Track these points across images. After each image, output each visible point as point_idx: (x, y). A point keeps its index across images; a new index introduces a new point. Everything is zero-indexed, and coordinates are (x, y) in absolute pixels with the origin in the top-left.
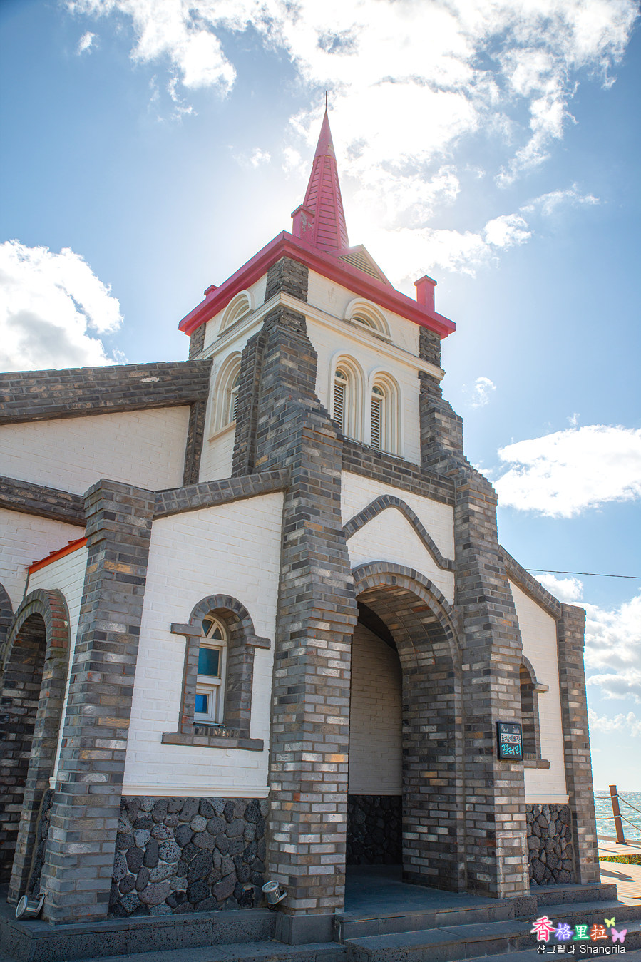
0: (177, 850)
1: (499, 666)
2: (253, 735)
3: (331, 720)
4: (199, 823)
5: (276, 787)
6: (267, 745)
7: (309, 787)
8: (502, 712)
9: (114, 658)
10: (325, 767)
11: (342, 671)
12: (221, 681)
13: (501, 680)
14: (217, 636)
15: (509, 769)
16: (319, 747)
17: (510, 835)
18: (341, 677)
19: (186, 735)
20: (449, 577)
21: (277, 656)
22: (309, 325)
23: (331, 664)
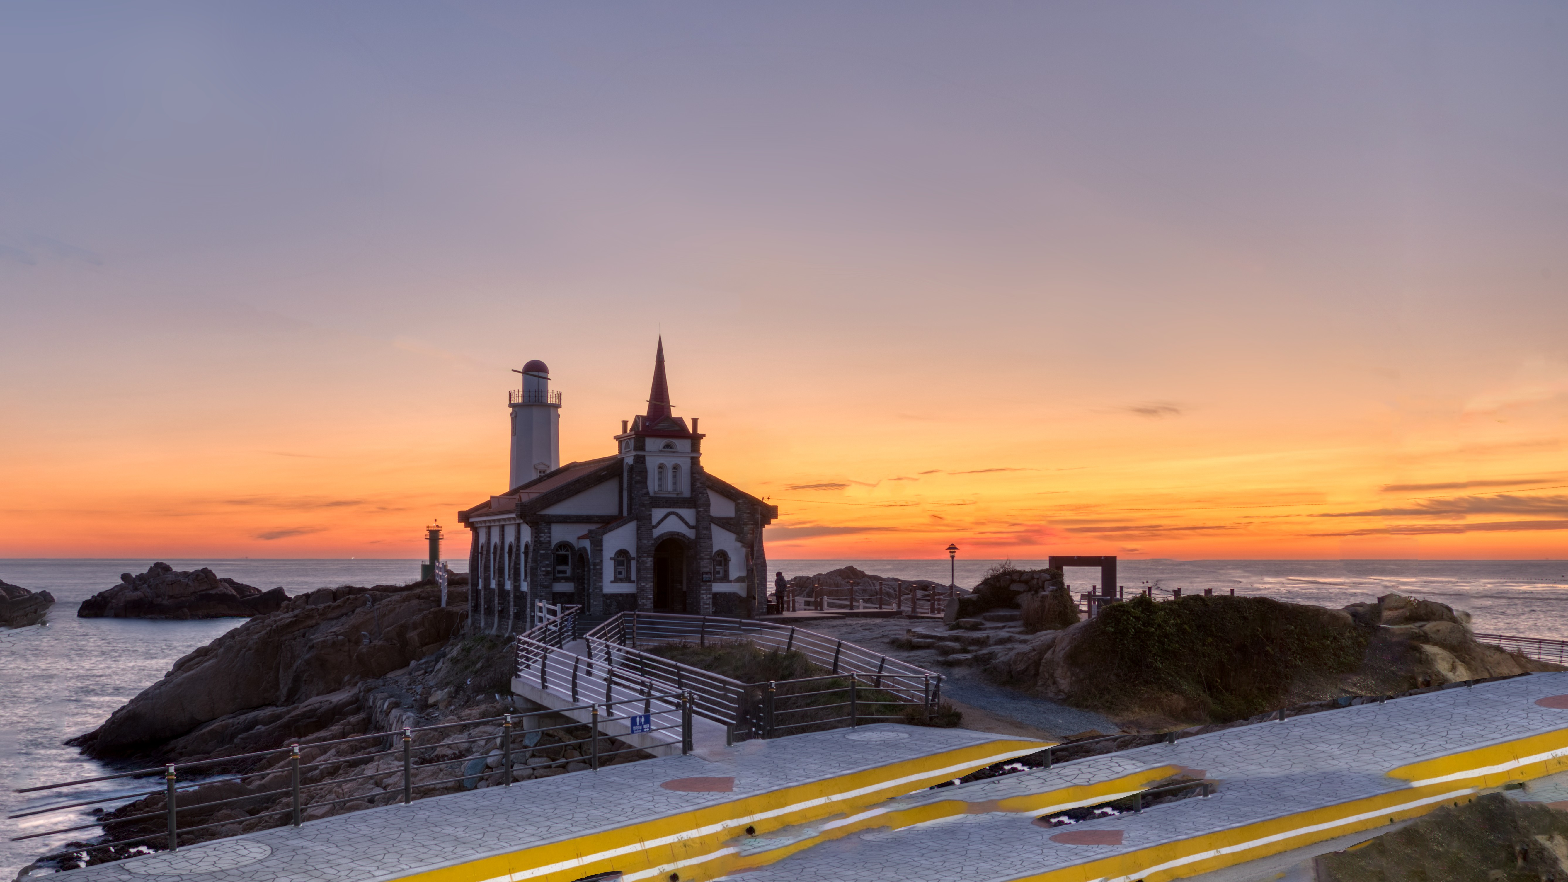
1: (704, 557)
2: (631, 580)
5: (638, 590)
6: (635, 582)
8: (703, 569)
10: (644, 586)
12: (622, 568)
13: (705, 561)
14: (619, 557)
16: (643, 582)
17: (703, 600)
18: (650, 566)
19: (616, 580)
20: (694, 531)
21: (638, 561)
22: (647, 458)
23: (648, 563)
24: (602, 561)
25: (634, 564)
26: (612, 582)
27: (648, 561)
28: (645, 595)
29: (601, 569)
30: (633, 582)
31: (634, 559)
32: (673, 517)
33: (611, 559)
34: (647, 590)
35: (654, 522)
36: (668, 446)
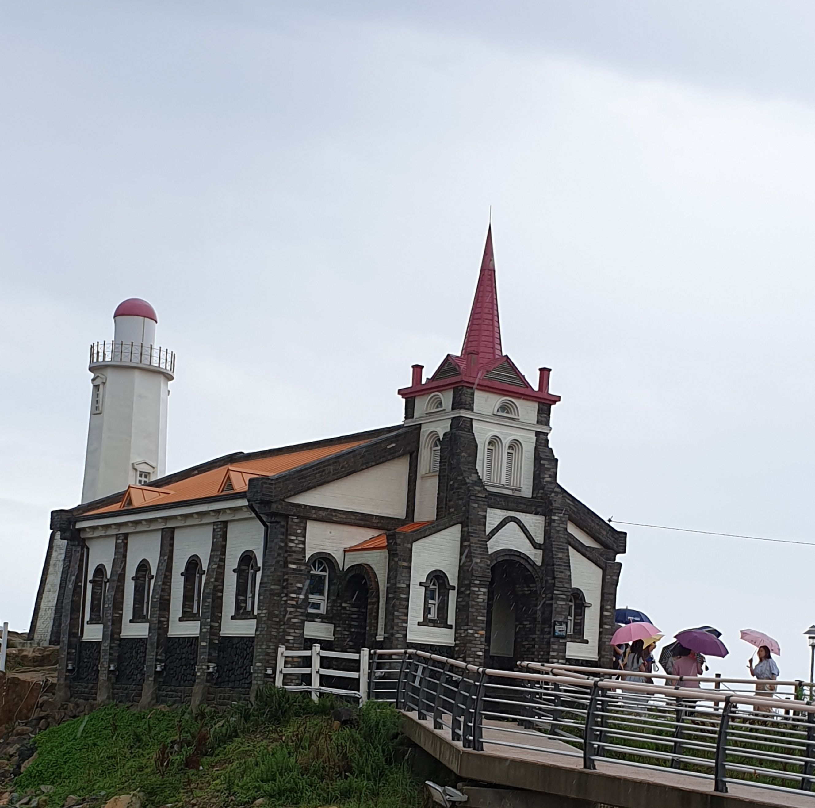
2: (449, 623)
3: (480, 618)
5: (457, 642)
6: (454, 627)
7: (470, 642)
8: (558, 616)
9: (403, 596)
10: (476, 635)
11: (484, 599)
12: (436, 602)
13: (559, 602)
14: (434, 584)
15: (559, 641)
16: (474, 628)
18: (483, 602)
19: (426, 622)
20: (540, 552)
21: (458, 593)
22: (474, 423)
23: (480, 597)
24: (409, 586)
25: (453, 595)
26: (419, 624)
27: (480, 593)
28: (472, 649)
29: (407, 600)
30: (450, 627)
31: (453, 588)
32: (512, 525)
33: (421, 584)
34: (475, 642)
35: (488, 530)
36: (503, 408)
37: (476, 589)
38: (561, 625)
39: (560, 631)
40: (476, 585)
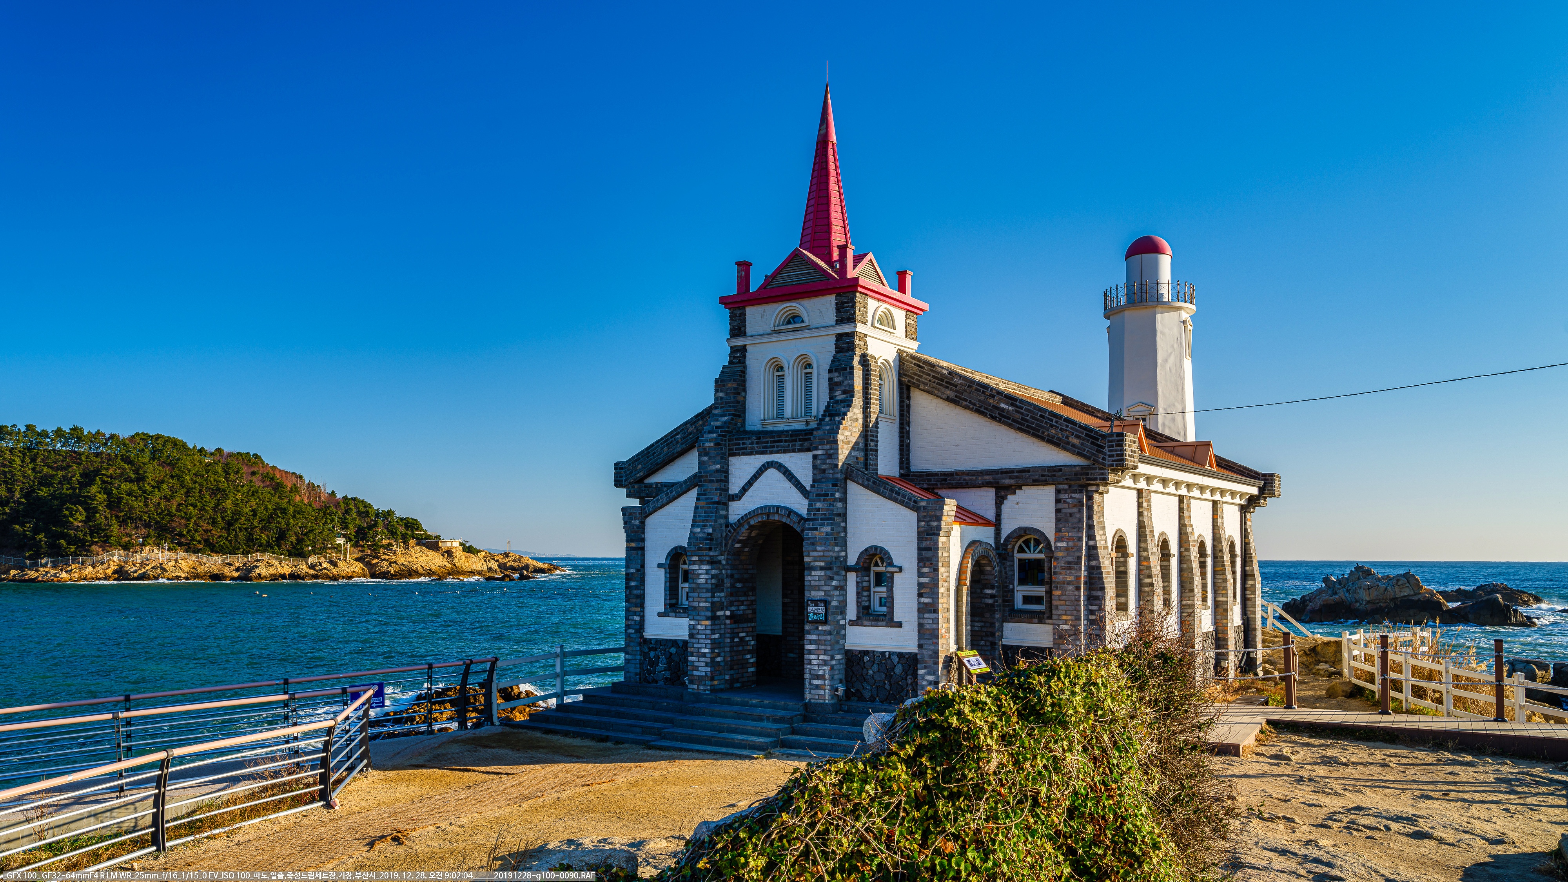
0: (665, 661)
1: (812, 564)
3: (702, 604)
4: (673, 650)
8: (813, 593)
10: (699, 627)
13: (813, 573)
15: (817, 628)
16: (697, 618)
17: (816, 667)
19: (669, 611)
20: (807, 503)
22: (749, 352)
23: (702, 576)
26: (660, 615)
27: (700, 572)
28: (695, 646)
32: (772, 472)
33: (660, 566)
34: (699, 636)
35: (735, 487)
36: (792, 318)
37: (696, 567)
38: (816, 605)
39: (815, 614)
40: (694, 563)
